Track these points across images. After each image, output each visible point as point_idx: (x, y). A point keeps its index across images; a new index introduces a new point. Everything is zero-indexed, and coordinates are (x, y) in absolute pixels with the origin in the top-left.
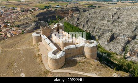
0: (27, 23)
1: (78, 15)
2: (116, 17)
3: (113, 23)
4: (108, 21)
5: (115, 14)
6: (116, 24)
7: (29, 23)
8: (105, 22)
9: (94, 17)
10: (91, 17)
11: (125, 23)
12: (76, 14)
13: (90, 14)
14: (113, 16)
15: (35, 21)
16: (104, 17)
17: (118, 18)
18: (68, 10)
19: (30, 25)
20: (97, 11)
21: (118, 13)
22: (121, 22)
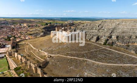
0: (37, 33)
1: (75, 27)
2: (100, 27)
3: (98, 30)
4: (95, 30)
5: (100, 25)
6: (100, 31)
7: (39, 33)
8: (94, 31)
9: (86, 28)
10: (85, 28)
11: (106, 30)
12: (73, 27)
13: (83, 26)
14: (98, 26)
15: (43, 32)
16: (93, 28)
17: (102, 27)
18: (67, 25)
19: (39, 34)
20: (88, 24)
21: (102, 25)
22: (103, 30)
